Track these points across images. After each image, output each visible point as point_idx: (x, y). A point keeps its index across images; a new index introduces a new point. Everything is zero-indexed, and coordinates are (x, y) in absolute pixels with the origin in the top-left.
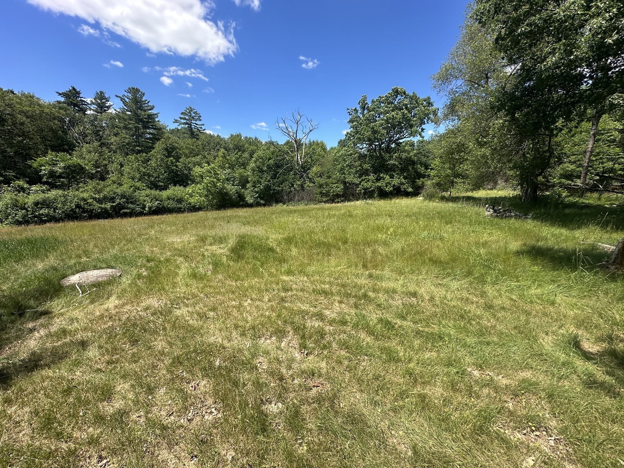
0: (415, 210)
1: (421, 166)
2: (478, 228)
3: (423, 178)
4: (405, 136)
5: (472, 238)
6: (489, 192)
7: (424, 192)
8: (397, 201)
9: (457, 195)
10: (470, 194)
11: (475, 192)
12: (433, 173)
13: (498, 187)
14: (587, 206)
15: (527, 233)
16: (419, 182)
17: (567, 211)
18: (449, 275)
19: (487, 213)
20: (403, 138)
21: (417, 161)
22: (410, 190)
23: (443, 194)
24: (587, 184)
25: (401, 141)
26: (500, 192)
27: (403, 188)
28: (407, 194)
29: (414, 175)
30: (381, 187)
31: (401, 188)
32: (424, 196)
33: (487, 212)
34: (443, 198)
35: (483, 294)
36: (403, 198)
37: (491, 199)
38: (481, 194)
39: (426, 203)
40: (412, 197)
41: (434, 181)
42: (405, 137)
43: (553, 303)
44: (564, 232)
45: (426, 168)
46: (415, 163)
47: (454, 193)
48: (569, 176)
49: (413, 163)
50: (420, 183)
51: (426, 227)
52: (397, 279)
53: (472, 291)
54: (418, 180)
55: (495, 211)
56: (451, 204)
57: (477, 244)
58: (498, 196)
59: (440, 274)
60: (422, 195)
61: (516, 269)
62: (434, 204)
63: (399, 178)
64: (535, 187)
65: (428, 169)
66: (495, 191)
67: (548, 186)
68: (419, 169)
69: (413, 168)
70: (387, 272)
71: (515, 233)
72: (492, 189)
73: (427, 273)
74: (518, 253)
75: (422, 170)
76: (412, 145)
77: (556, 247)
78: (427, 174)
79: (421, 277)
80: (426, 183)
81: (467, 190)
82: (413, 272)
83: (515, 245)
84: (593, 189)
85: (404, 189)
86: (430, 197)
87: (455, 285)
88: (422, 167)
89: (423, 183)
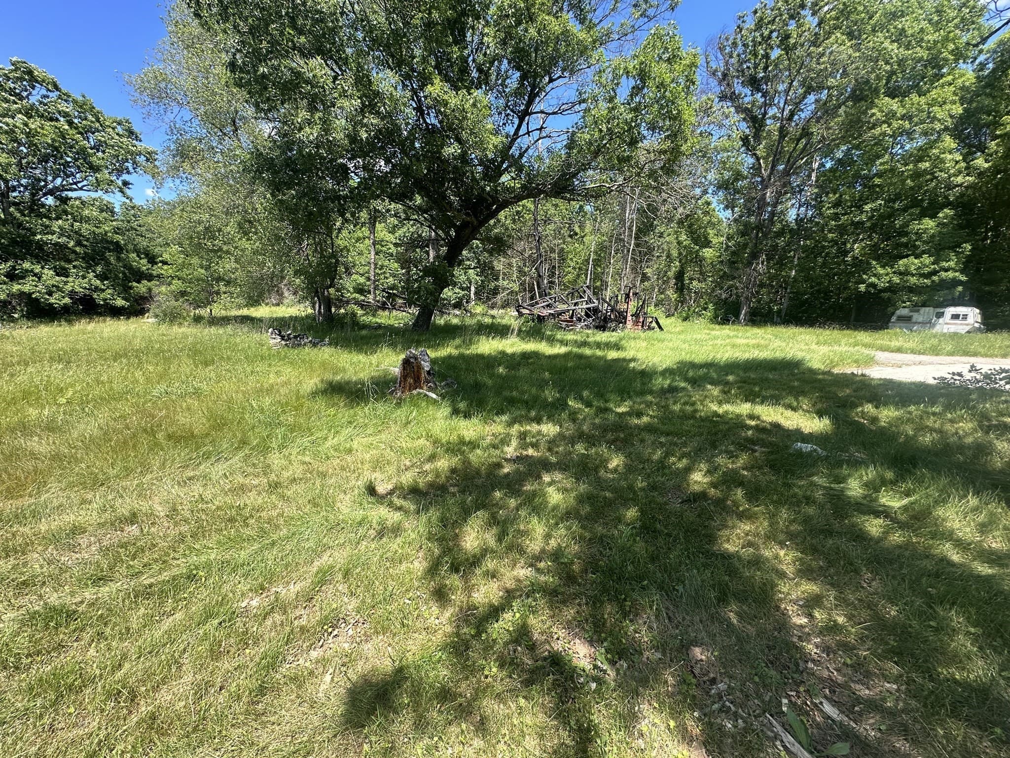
0: (137, 343)
1: (138, 256)
2: (260, 367)
3: (149, 281)
4: (80, 185)
5: (252, 383)
6: (274, 308)
7: (153, 307)
8: (91, 326)
9: (224, 313)
10: (245, 312)
11: (252, 309)
12: (166, 270)
13: (286, 301)
14: (379, 326)
15: (324, 365)
16: (141, 288)
17: (364, 332)
18: (207, 456)
19: (272, 342)
20: (75, 190)
21: (125, 245)
22: (120, 302)
23: (197, 312)
24: (378, 301)
25: (70, 194)
26: (289, 309)
27: (99, 297)
28: (116, 312)
29: (124, 273)
30: (30, 294)
31: (94, 300)
32: (156, 316)
33: (272, 340)
34: (198, 319)
35: (267, 469)
36: (105, 321)
37: (277, 319)
38: (262, 311)
39: (163, 328)
40: (128, 318)
41: (173, 287)
42: (81, 189)
43: (350, 451)
44: (362, 357)
45: (152, 260)
46: (122, 249)
47: (217, 310)
48: (360, 290)
49: (118, 248)
50: (144, 290)
51: (161, 377)
52: (84, 502)
53: (250, 470)
54: (135, 284)
55: (283, 338)
56: (213, 330)
57: (260, 392)
58: (287, 316)
59: (190, 459)
60: (151, 313)
61: (310, 417)
62: (183, 329)
63: (84, 277)
64: (328, 303)
65: (156, 263)
66: (284, 308)
67: (342, 302)
68: (135, 261)
69: (119, 259)
70: (53, 493)
71: (310, 366)
72: (278, 305)
73: (163, 466)
74: (314, 394)
75: (143, 264)
76: (108, 209)
77: (354, 379)
78: (154, 273)
79: (149, 476)
80: (155, 290)
81: (239, 307)
82: (128, 472)
83: (311, 383)
84: (383, 307)
85: (105, 300)
86: (172, 317)
87: (218, 470)
88: (141, 259)
89: (150, 290)
